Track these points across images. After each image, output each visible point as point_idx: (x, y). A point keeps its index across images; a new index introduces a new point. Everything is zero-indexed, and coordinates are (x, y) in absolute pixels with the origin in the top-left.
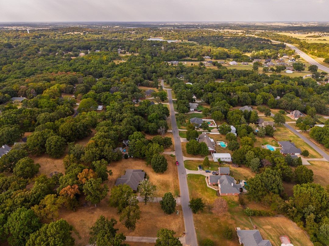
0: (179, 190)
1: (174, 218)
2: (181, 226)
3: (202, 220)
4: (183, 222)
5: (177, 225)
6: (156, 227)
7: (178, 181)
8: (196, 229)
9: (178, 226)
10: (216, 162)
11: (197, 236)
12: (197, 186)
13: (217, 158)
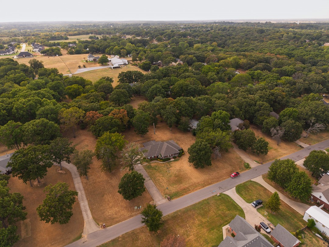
0: (183, 195)
1: (126, 207)
2: (117, 220)
3: (140, 241)
4: (125, 219)
5: (116, 214)
6: (103, 196)
7: (200, 188)
8: (119, 237)
9: (115, 216)
10: (304, 222)
11: (106, 244)
12: (212, 213)
13: (310, 216)
